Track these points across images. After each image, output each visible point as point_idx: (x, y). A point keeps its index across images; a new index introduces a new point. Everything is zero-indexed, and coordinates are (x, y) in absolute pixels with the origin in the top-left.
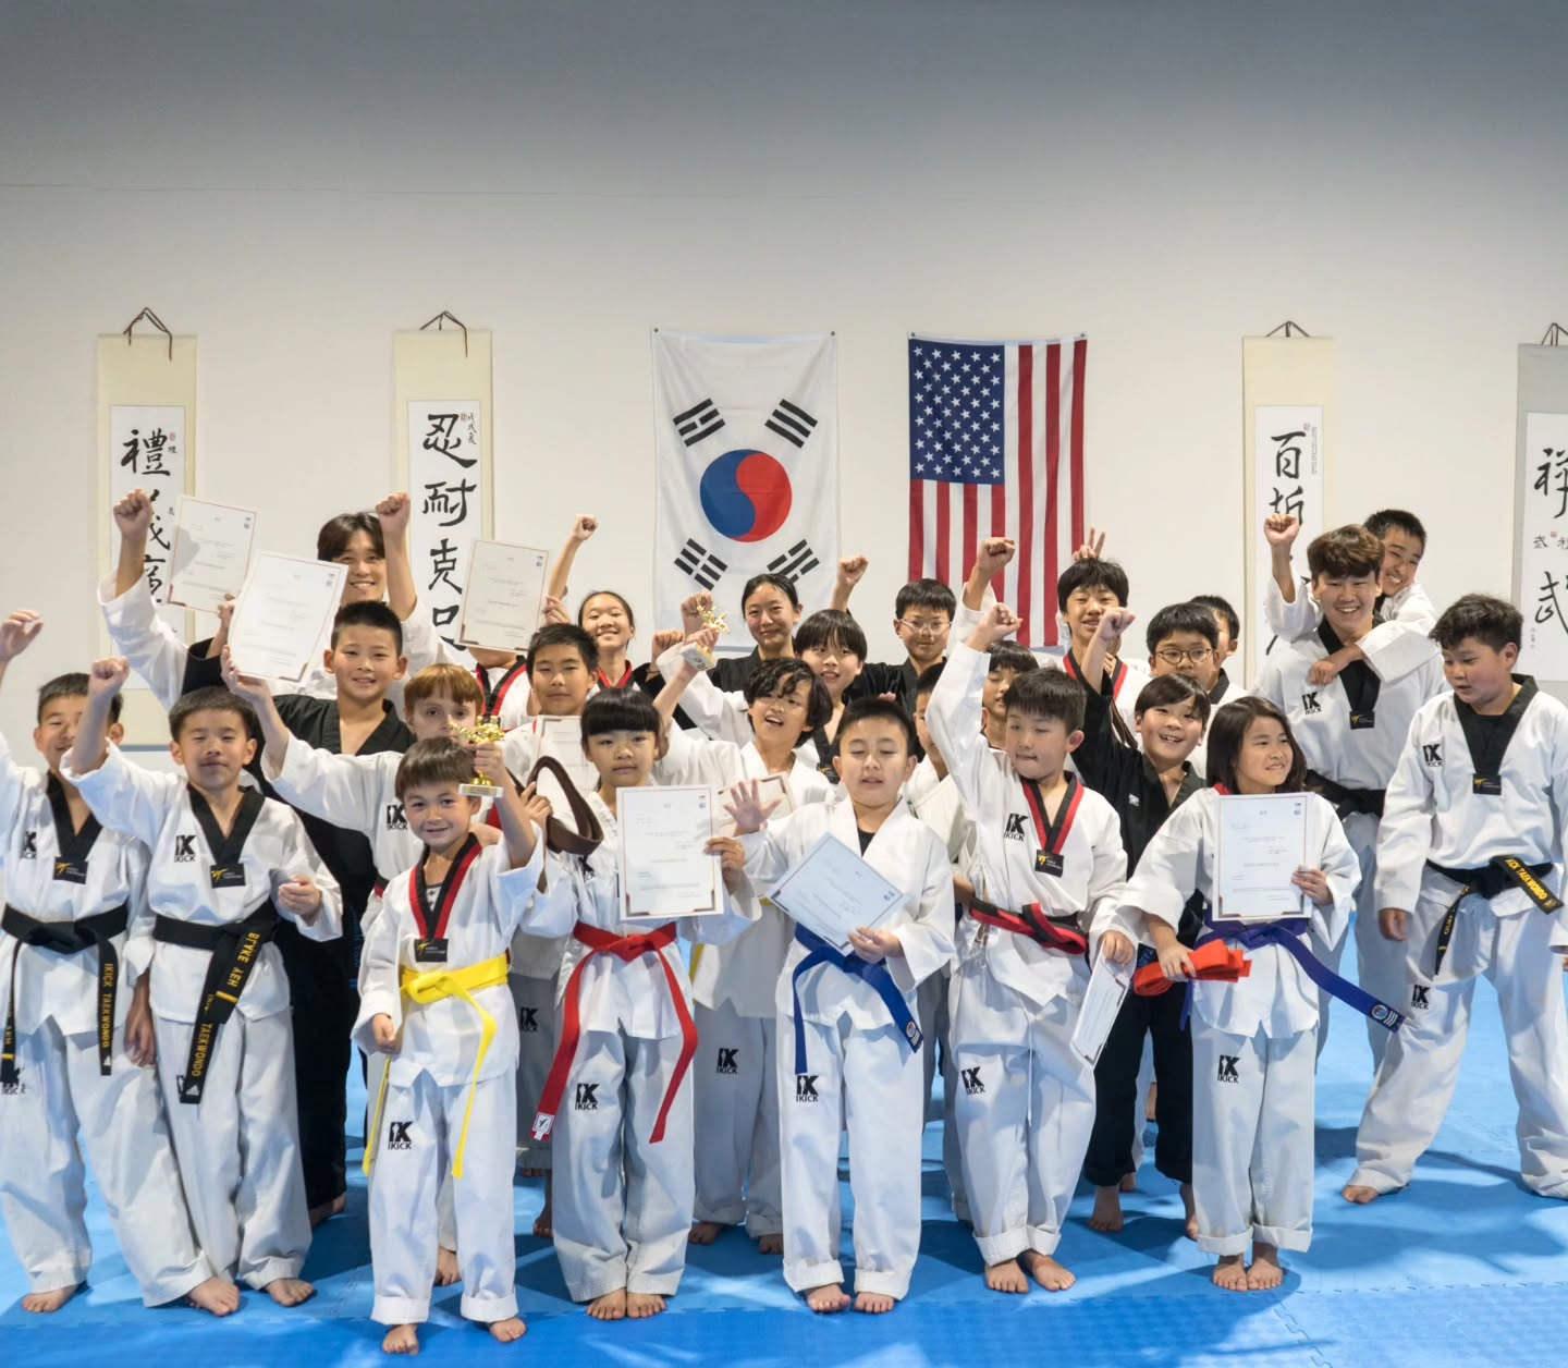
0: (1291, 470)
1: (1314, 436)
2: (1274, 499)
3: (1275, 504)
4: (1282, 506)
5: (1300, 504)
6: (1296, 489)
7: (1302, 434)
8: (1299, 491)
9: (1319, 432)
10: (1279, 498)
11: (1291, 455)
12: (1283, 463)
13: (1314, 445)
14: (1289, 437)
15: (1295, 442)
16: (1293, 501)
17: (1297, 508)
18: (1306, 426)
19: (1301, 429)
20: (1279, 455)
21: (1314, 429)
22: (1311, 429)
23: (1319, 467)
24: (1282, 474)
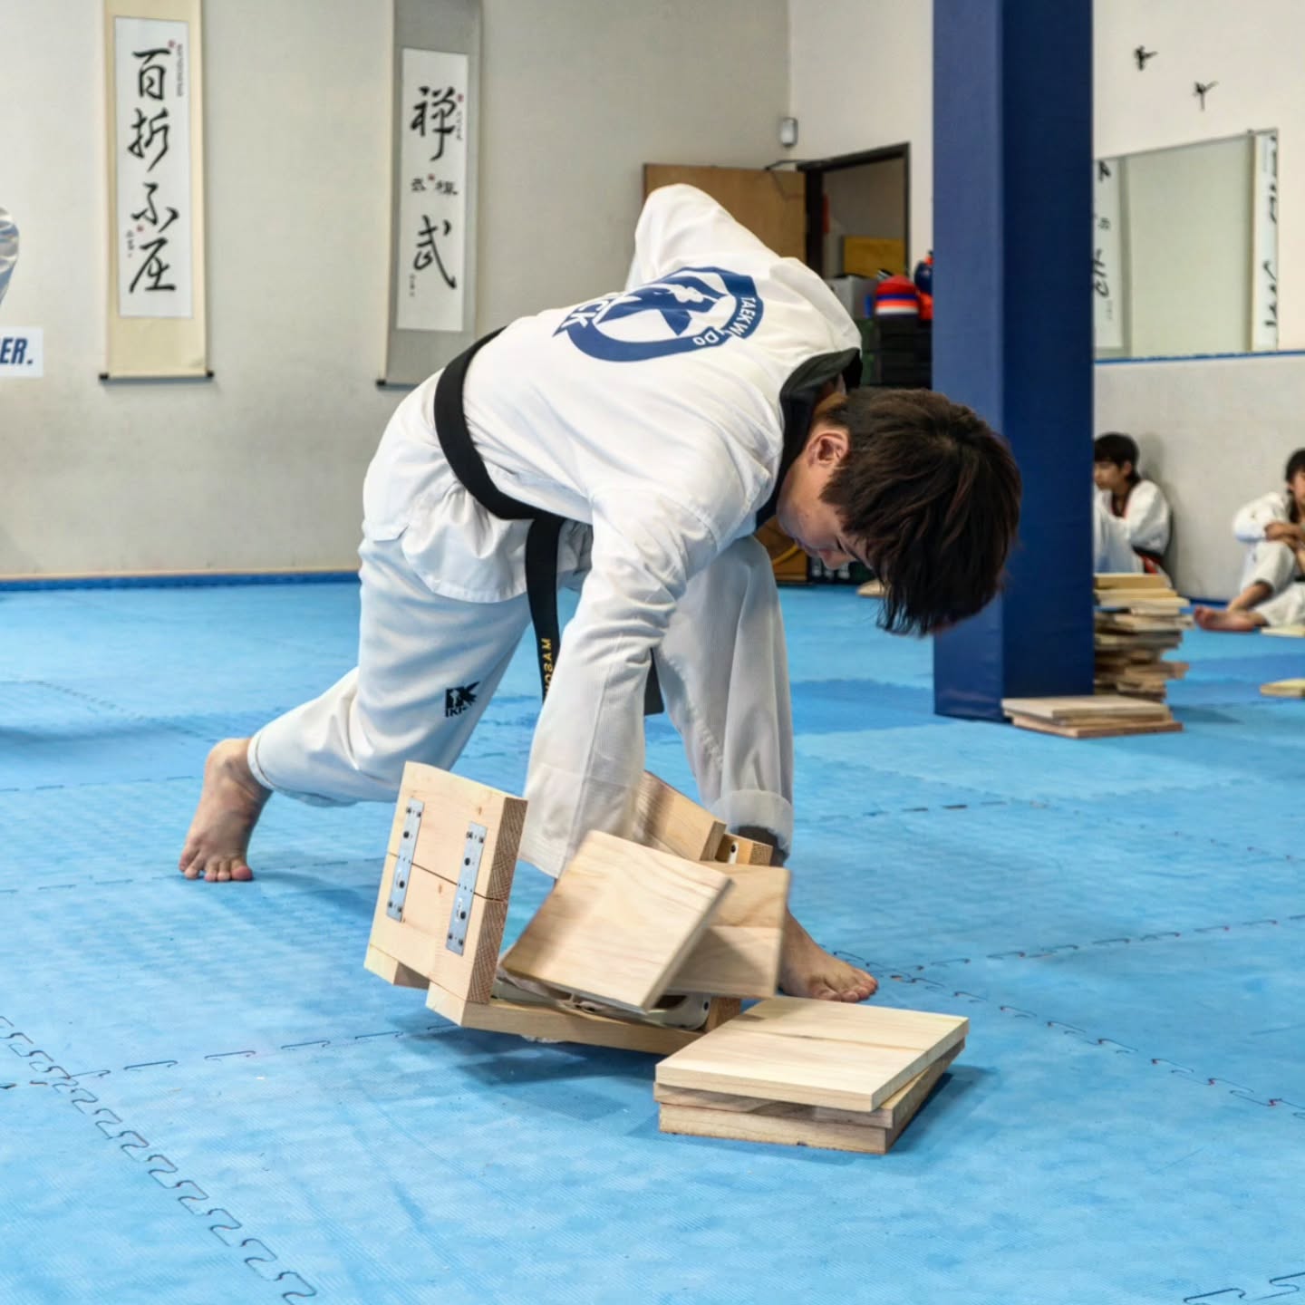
0: (155, 90)
1: (180, 53)
2: (135, 120)
3: (138, 126)
4: (145, 130)
5: (165, 128)
6: (159, 112)
7: (166, 52)
8: (164, 114)
9: (184, 50)
10: (142, 121)
11: (154, 74)
12: (146, 83)
13: (180, 65)
14: (152, 54)
15: (158, 60)
16: (157, 124)
17: (161, 134)
18: (171, 44)
19: (165, 46)
20: (142, 73)
21: (180, 47)
22: (176, 46)
23: (185, 89)
24: (146, 95)
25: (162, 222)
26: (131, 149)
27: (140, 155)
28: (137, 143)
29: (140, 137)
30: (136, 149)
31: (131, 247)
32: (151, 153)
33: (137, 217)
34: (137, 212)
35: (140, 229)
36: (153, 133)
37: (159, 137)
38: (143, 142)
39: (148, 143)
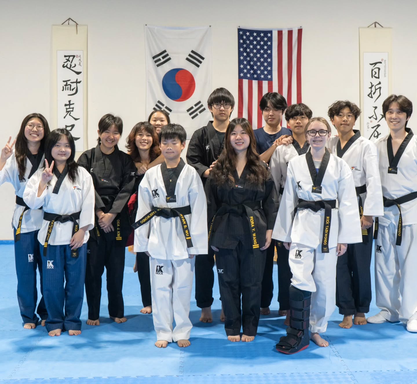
0: (377, 75)
1: (385, 63)
2: (370, 86)
3: (371, 88)
4: (373, 89)
5: (380, 88)
6: (378, 83)
7: (381, 63)
8: (380, 83)
9: (387, 62)
10: (372, 86)
11: (377, 70)
12: (374, 73)
13: (385, 67)
14: (376, 64)
15: (378, 65)
16: (377, 87)
17: (379, 89)
18: (382, 60)
19: (380, 61)
20: (372, 70)
21: (385, 61)
22: (384, 61)
23: (387, 75)
24: (373, 77)
25: (378, 119)
26: (369, 95)
27: (372, 97)
29: (372, 91)
30: (370, 95)
31: (368, 128)
32: (375, 96)
33: (370, 118)
34: (370, 116)
35: (371, 122)
36: (376, 90)
37: (378, 91)
38: (372, 93)
39: (374, 93)
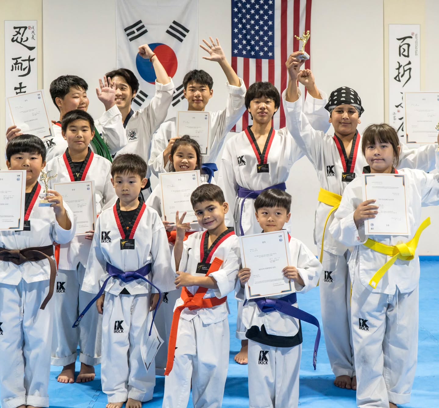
0: (406, 53)
1: (416, 38)
2: (398, 67)
3: (398, 69)
4: (401, 70)
5: (410, 69)
6: (408, 62)
7: (411, 37)
8: (410, 63)
9: (418, 36)
10: (400, 66)
11: (406, 47)
12: (402, 50)
13: (416, 42)
14: (404, 39)
15: (407, 41)
16: (406, 68)
17: (409, 71)
18: (413, 34)
19: (410, 35)
20: (400, 47)
21: (416, 35)
22: (415, 35)
23: (418, 53)
24: (402, 55)
26: (395, 78)
27: (399, 81)
28: (398, 75)
29: (399, 73)
30: (397, 78)
31: (395, 119)
32: (404, 79)
33: (397, 107)
34: (397, 105)
35: (398, 111)
36: (405, 71)
37: (407, 73)
38: (400, 75)
39: (402, 76)
